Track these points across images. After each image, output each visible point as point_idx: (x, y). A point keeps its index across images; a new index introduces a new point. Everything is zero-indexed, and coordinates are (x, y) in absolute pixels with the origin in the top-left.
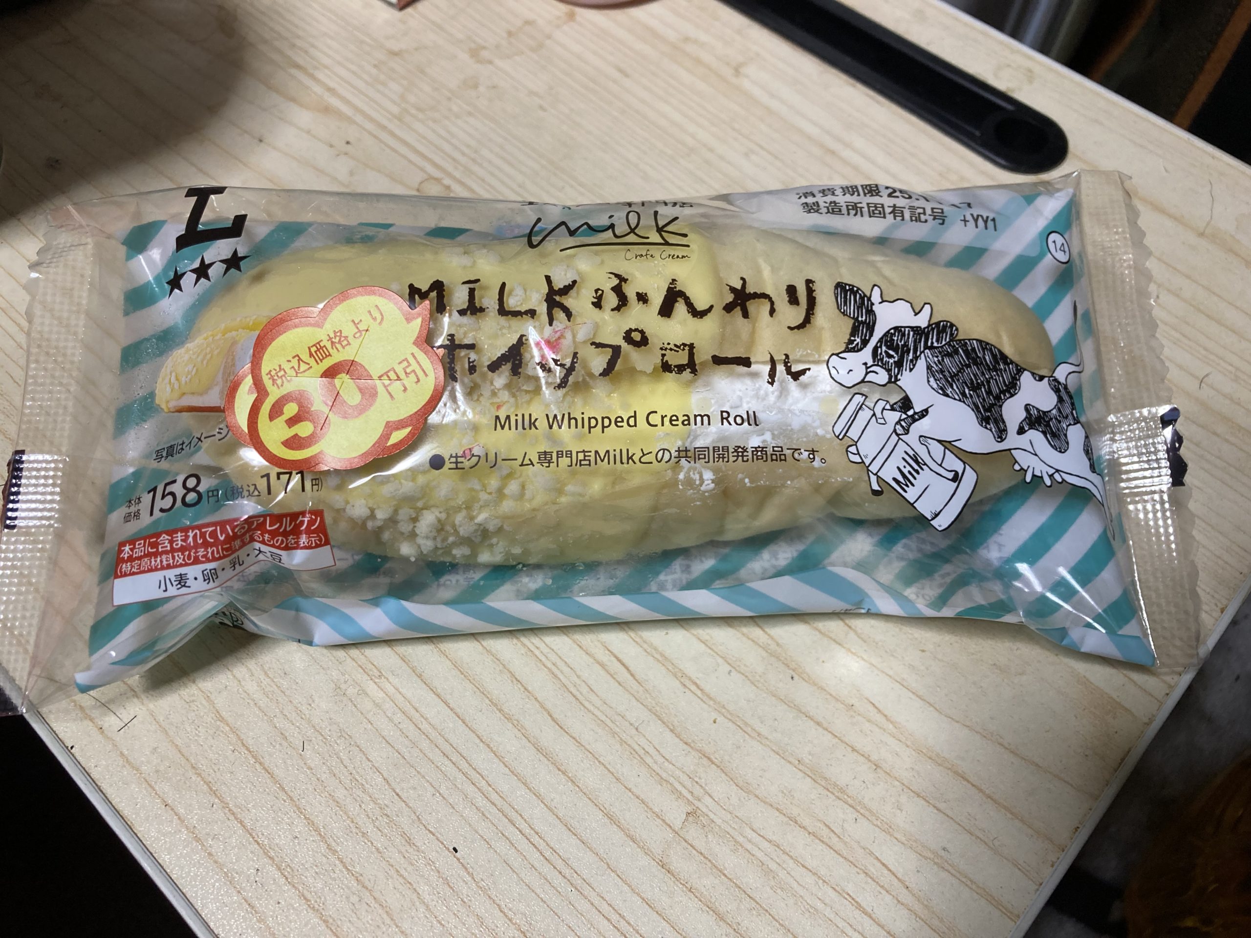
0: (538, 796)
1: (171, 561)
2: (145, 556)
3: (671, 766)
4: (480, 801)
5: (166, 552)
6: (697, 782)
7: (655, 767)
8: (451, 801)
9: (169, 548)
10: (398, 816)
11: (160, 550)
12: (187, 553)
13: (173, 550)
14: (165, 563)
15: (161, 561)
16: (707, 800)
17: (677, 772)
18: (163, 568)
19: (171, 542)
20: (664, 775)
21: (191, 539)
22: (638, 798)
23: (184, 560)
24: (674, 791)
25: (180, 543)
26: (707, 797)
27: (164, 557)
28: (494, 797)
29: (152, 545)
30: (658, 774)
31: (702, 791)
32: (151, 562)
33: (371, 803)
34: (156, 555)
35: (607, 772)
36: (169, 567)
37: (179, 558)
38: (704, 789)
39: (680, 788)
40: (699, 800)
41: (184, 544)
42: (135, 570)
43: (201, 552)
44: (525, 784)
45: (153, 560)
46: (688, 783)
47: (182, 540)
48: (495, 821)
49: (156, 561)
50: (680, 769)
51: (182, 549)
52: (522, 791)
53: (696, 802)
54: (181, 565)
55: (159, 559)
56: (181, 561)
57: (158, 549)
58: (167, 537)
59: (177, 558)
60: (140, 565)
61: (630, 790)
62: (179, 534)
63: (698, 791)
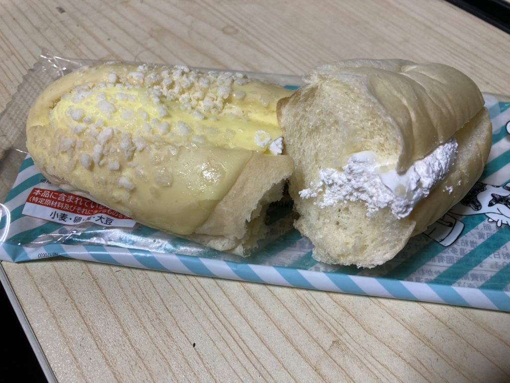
0: (246, 320)
1: (62, 206)
2: (49, 198)
3: (325, 313)
4: (213, 318)
5: (62, 202)
6: (340, 325)
7: (316, 313)
8: (196, 316)
9: (64, 200)
10: (165, 320)
11: (59, 199)
12: (72, 206)
13: (65, 202)
14: (59, 206)
15: (57, 205)
16: (346, 335)
17: (329, 318)
18: (56, 208)
19: (66, 198)
20: (321, 318)
21: (76, 201)
22: (304, 329)
23: (69, 209)
24: (326, 327)
25: (70, 200)
26: (346, 334)
27: (59, 203)
28: (221, 317)
29: (55, 196)
30: (317, 317)
31: (343, 330)
32: (51, 202)
33: (152, 311)
34: (55, 201)
35: (287, 312)
36: (60, 208)
37: (67, 207)
38: (345, 329)
39: (330, 326)
40: (341, 335)
41: (72, 202)
42: (41, 203)
43: (79, 209)
44: (240, 312)
45: (53, 202)
46: (335, 324)
47: (72, 200)
48: (220, 331)
49: (54, 203)
50: (331, 316)
51: (70, 204)
52: (238, 316)
53: (339, 336)
54: (66, 210)
55: (56, 203)
56: (67, 208)
57: (57, 199)
58: (64, 195)
59: (66, 206)
60: (45, 201)
61: (300, 323)
62: (72, 197)
63: (340, 329)
